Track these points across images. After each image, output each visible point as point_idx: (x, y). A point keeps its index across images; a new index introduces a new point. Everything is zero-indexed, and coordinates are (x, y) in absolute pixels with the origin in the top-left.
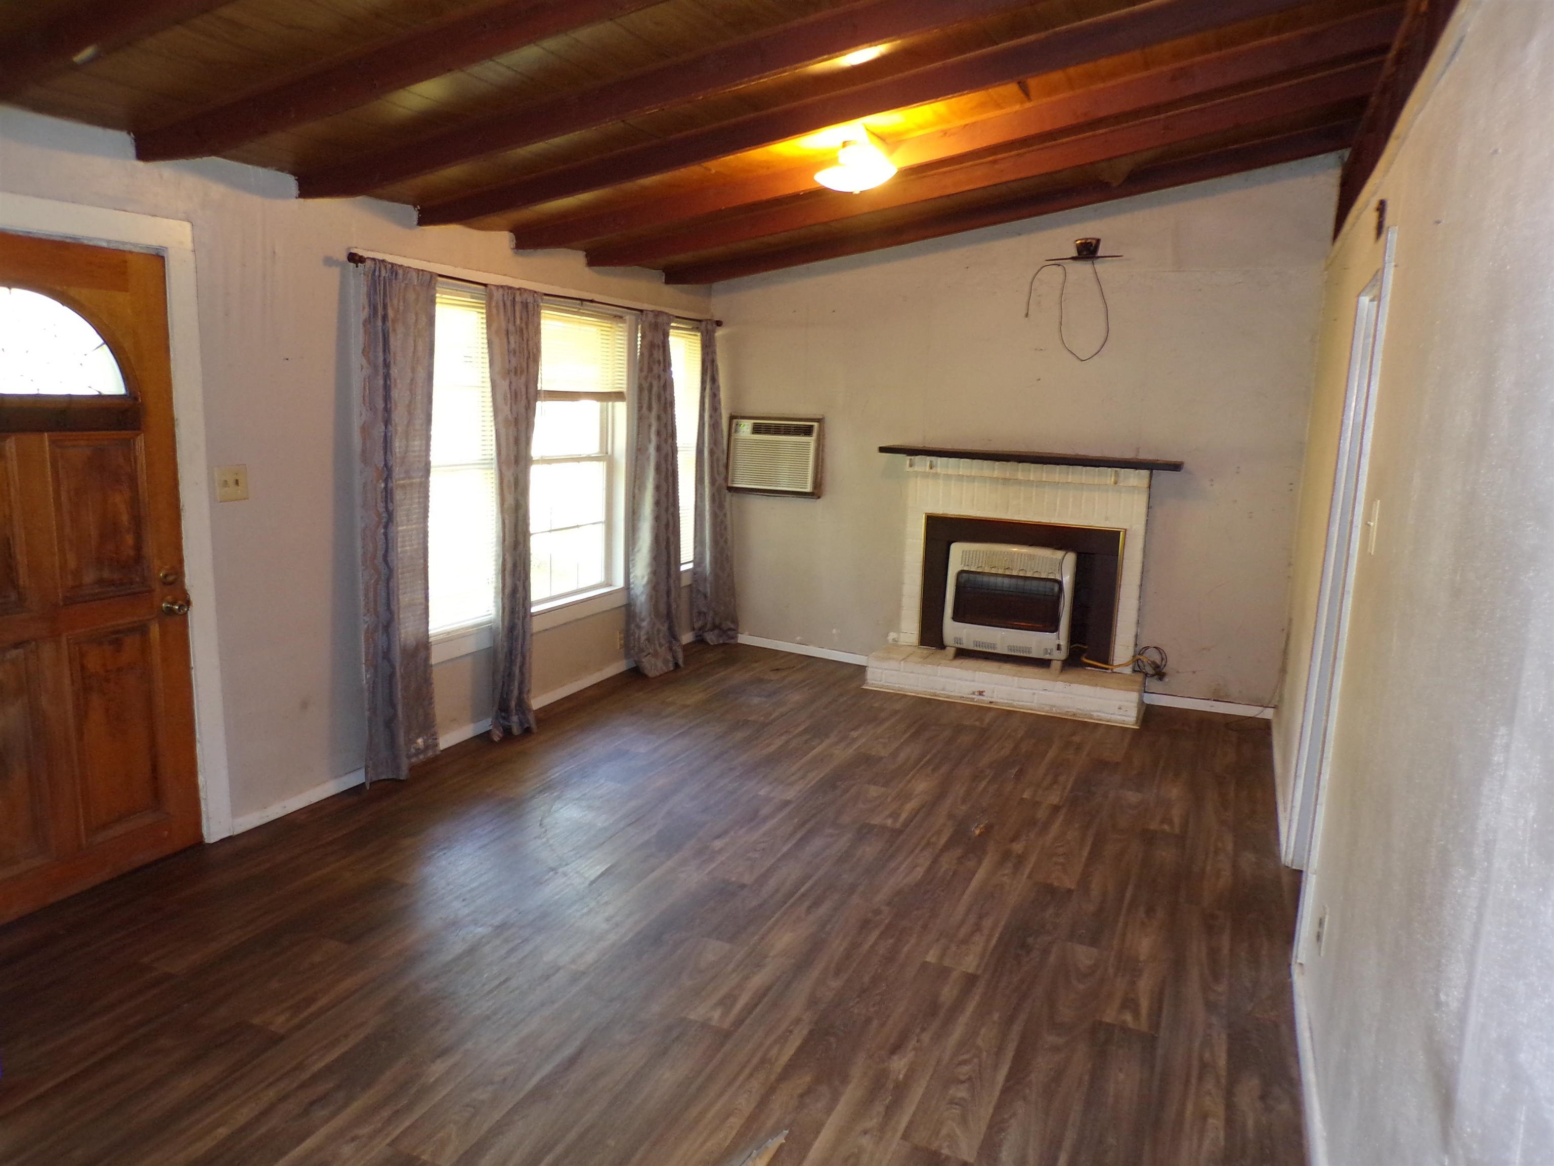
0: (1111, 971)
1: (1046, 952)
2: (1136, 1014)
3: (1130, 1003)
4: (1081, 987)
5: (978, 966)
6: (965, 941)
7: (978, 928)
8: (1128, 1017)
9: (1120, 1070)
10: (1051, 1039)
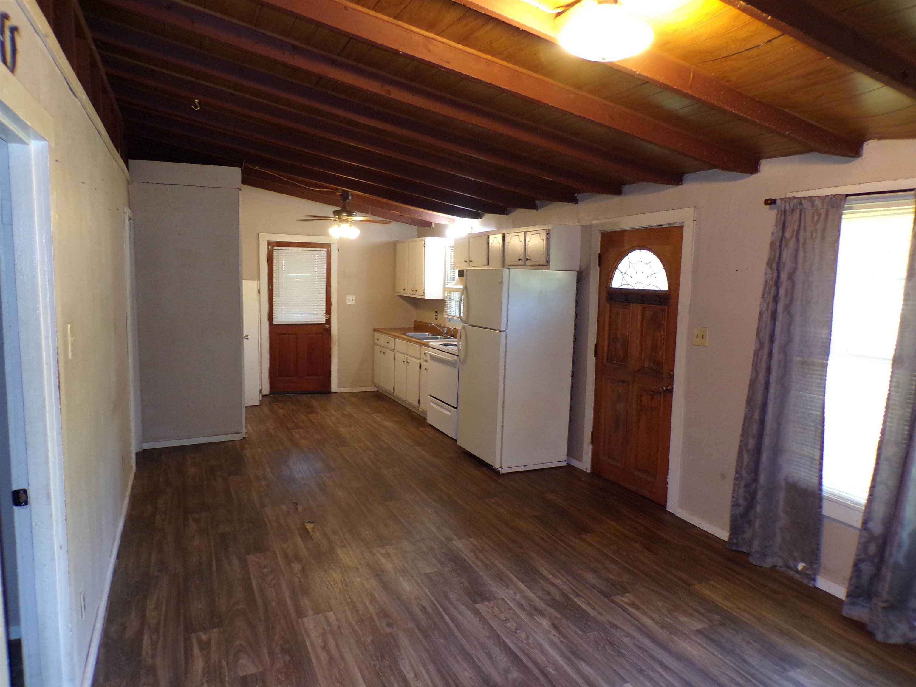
0: (224, 663)
1: (272, 654)
2: (200, 641)
3: (205, 646)
4: (238, 643)
5: (303, 624)
6: (324, 635)
7: (325, 647)
8: (204, 637)
9: (201, 609)
10: (241, 606)
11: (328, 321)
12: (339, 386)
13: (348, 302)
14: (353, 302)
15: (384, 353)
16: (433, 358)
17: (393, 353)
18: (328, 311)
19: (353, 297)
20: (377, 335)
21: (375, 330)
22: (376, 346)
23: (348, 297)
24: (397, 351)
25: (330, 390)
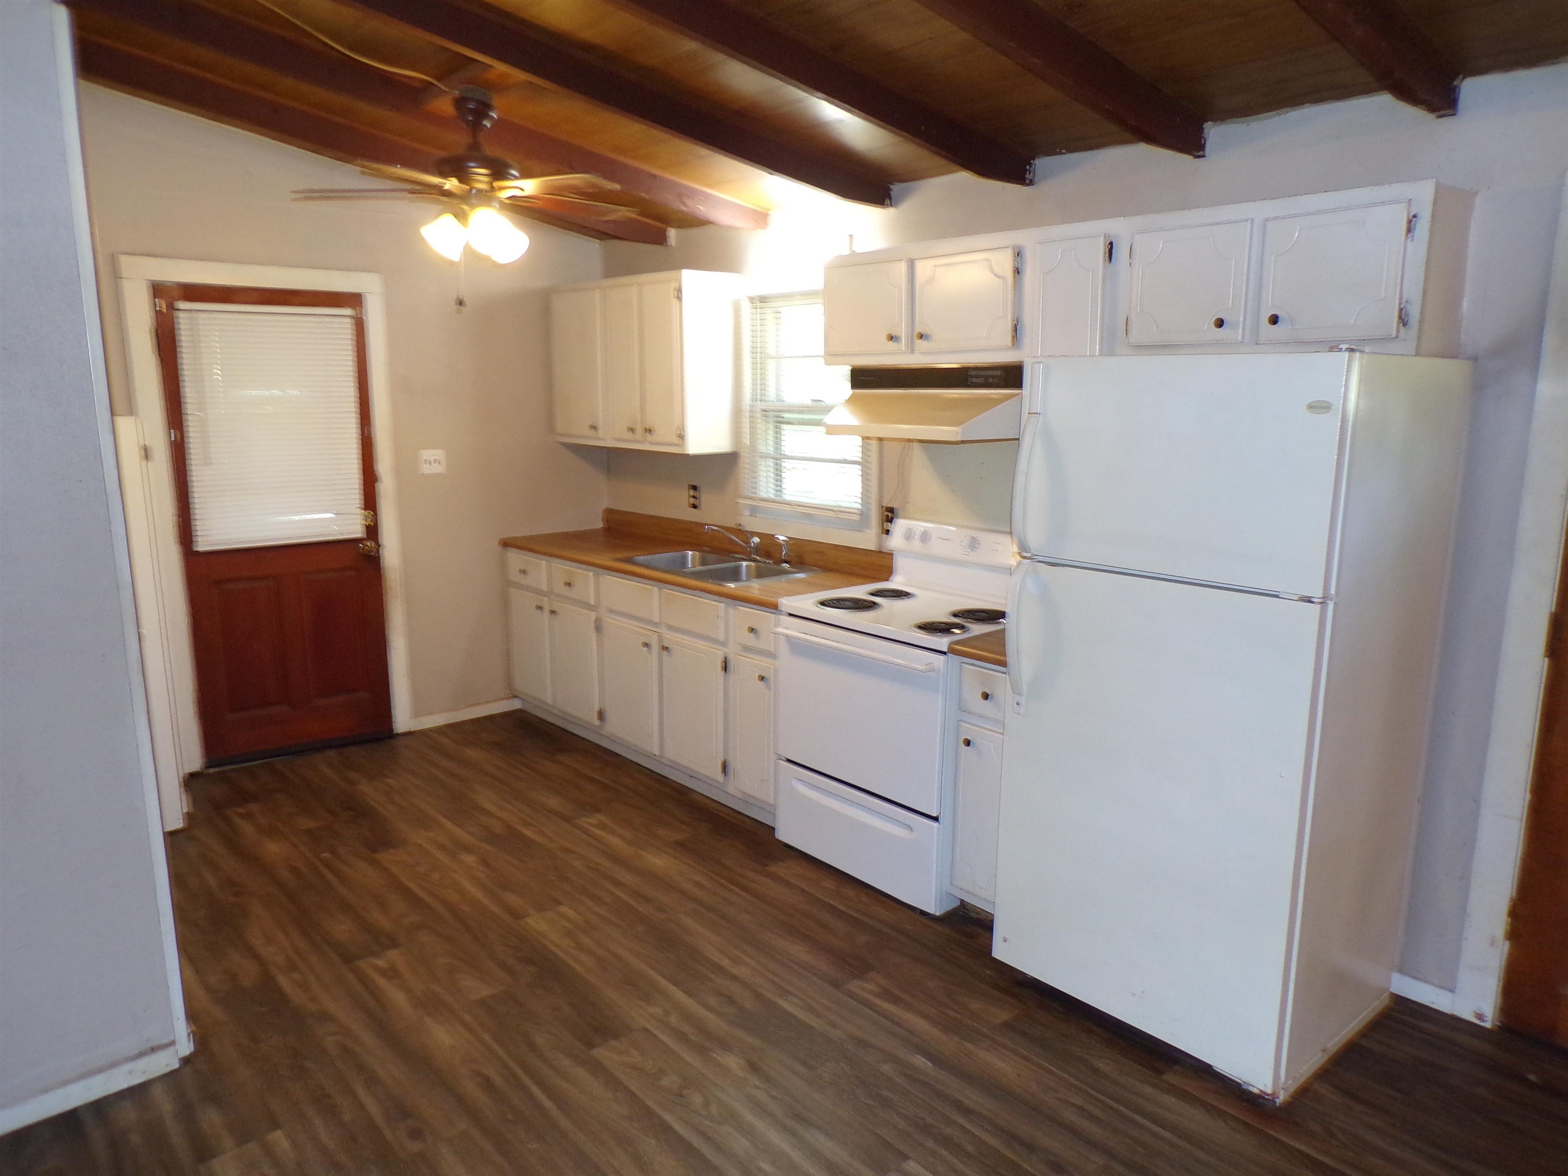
11: (372, 531)
12: (417, 712)
13: (427, 469)
14: (437, 469)
15: (553, 612)
16: (799, 648)
17: (593, 615)
18: (370, 501)
19: (437, 454)
20: (516, 559)
21: (506, 544)
22: (513, 590)
23: (427, 454)
24: (611, 611)
25: (391, 729)
